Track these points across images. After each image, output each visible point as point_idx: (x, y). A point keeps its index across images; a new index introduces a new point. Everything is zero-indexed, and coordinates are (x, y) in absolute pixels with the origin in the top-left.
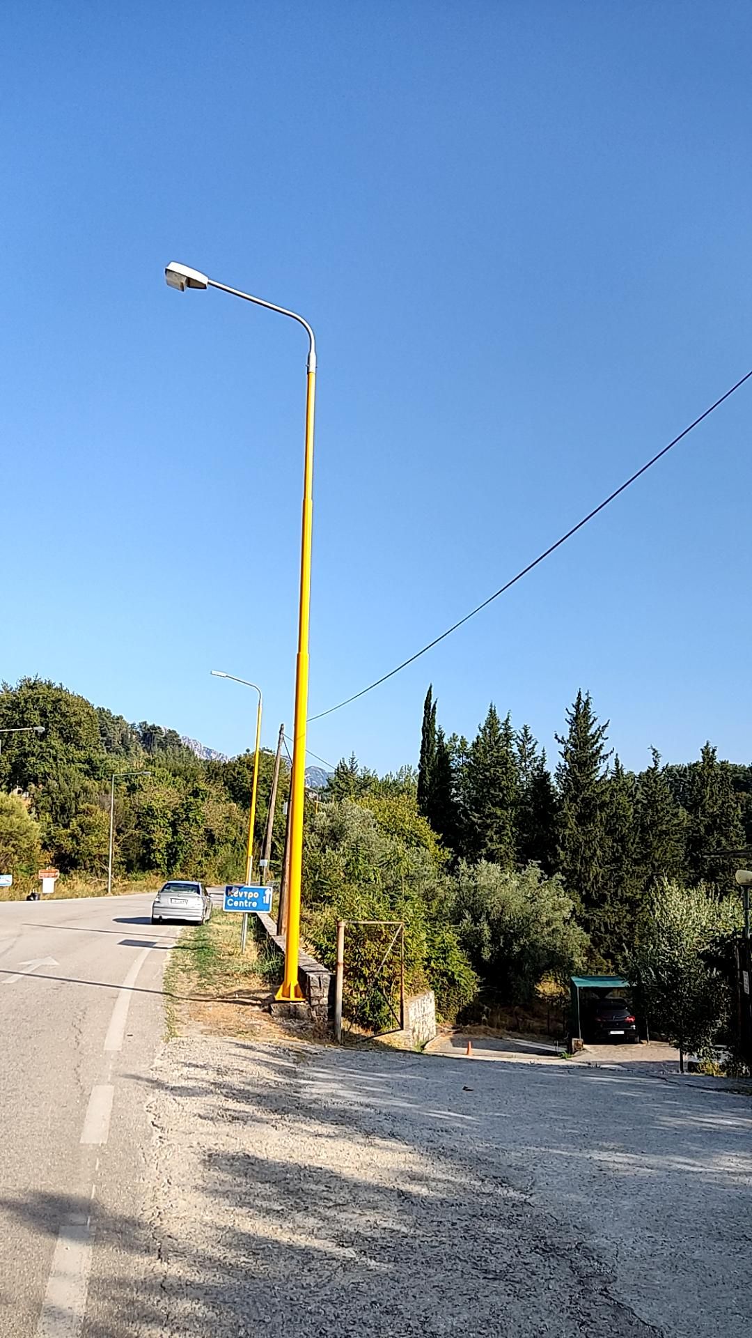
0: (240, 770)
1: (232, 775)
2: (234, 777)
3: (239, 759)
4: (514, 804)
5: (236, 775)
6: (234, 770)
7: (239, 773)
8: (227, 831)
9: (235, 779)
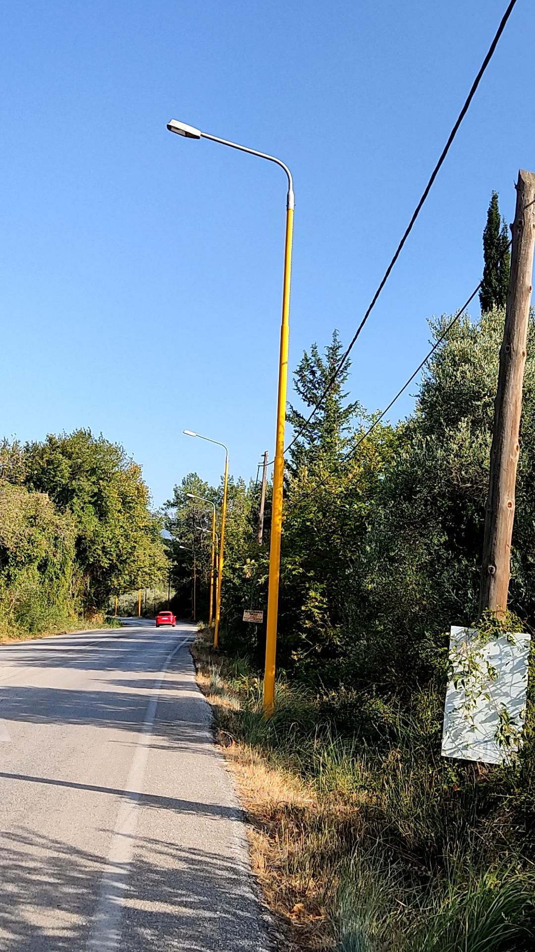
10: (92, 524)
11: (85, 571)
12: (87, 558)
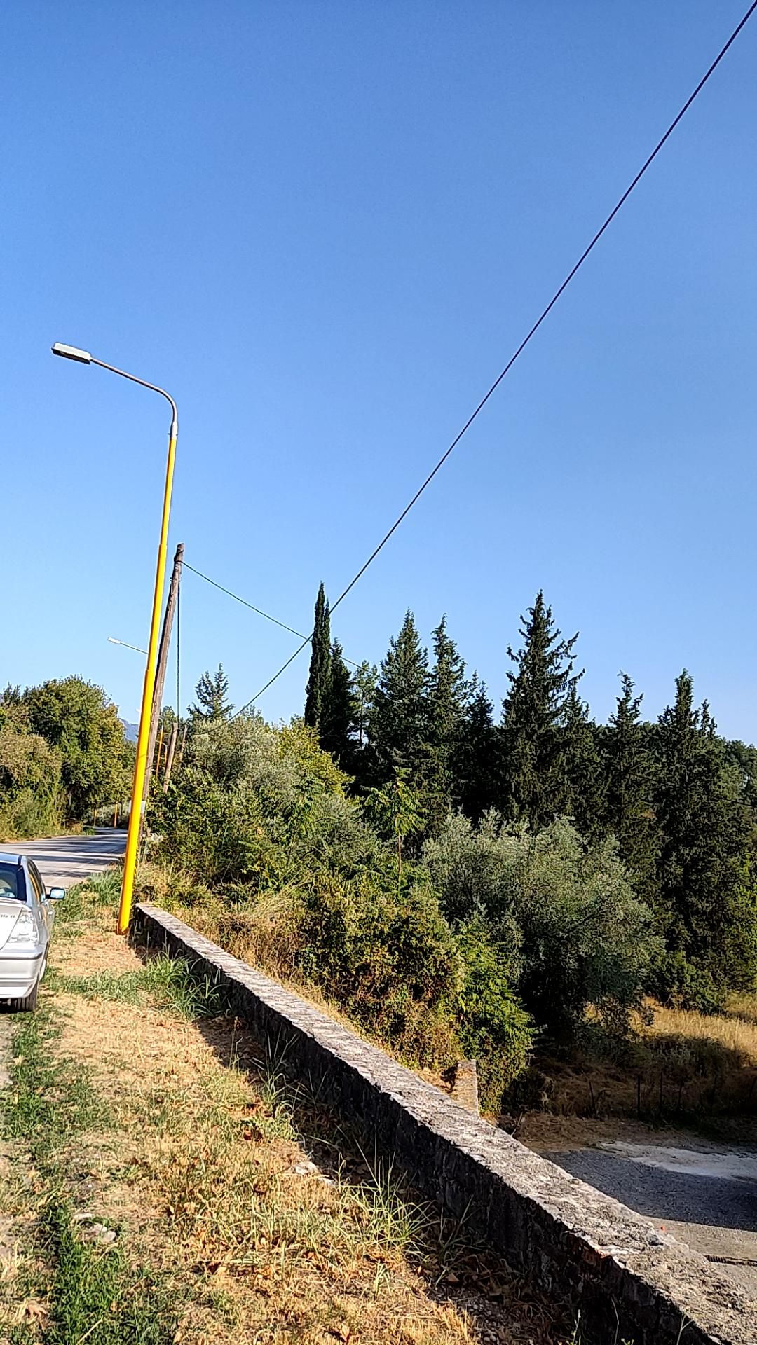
0: (47, 699)
1: (36, 704)
2: (38, 708)
3: (46, 686)
4: (447, 740)
5: (41, 706)
6: (38, 700)
7: (45, 703)
8: (29, 771)
9: (40, 710)
10: (76, 752)
11: (68, 791)
12: (70, 780)
